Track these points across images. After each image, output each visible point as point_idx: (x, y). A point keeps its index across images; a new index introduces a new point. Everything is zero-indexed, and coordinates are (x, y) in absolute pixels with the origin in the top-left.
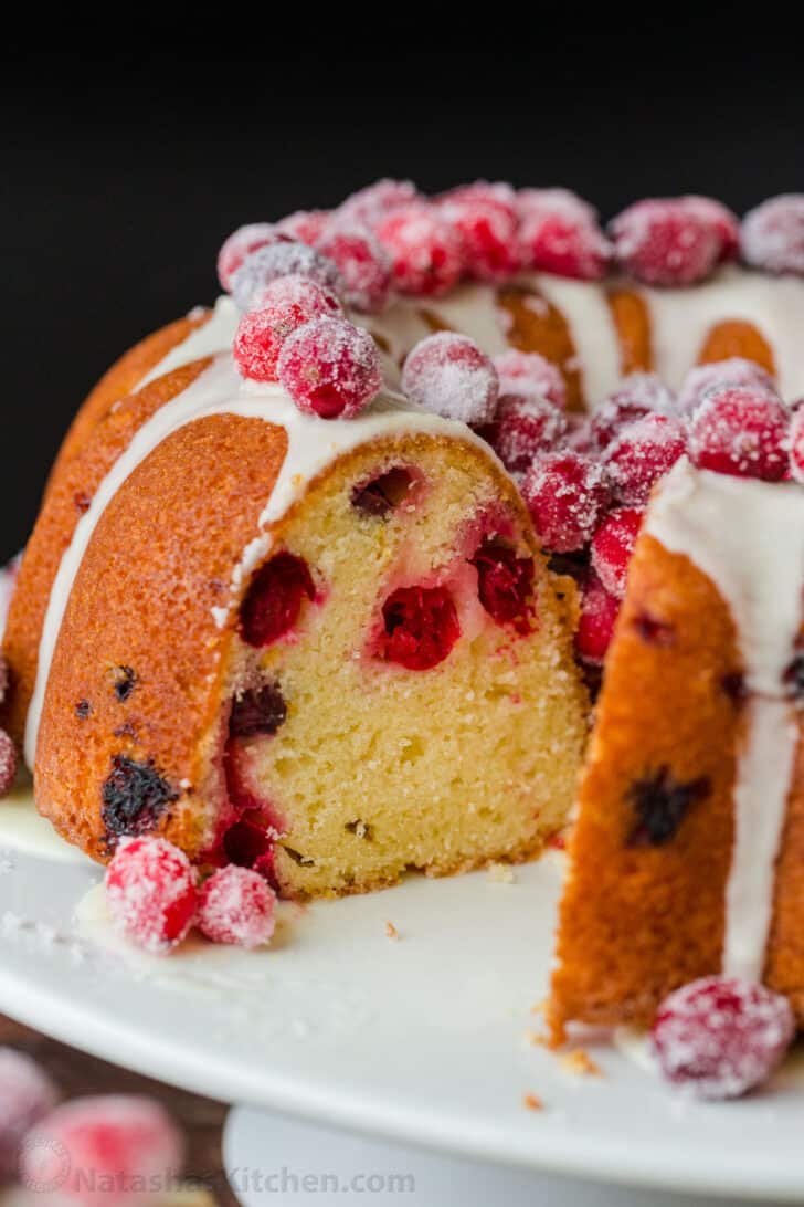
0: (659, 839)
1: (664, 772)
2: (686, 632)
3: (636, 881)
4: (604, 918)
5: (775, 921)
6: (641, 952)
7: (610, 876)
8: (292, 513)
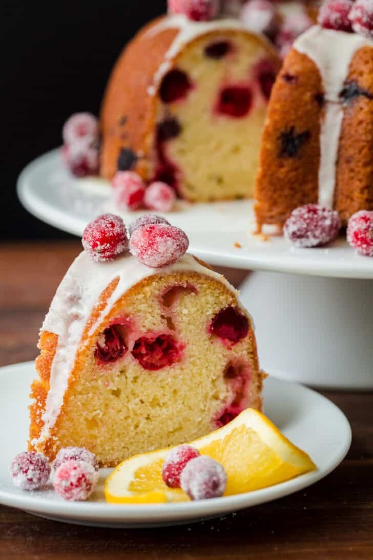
0: (291, 155)
1: (293, 128)
2: (301, 79)
3: (283, 170)
4: (271, 183)
5: (337, 185)
6: (286, 197)
7: (273, 168)
8: (180, 55)
